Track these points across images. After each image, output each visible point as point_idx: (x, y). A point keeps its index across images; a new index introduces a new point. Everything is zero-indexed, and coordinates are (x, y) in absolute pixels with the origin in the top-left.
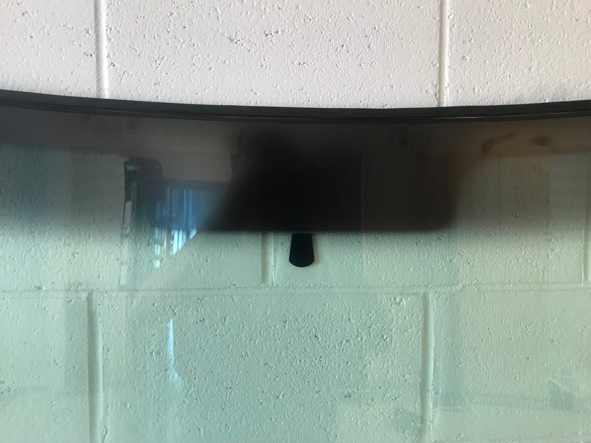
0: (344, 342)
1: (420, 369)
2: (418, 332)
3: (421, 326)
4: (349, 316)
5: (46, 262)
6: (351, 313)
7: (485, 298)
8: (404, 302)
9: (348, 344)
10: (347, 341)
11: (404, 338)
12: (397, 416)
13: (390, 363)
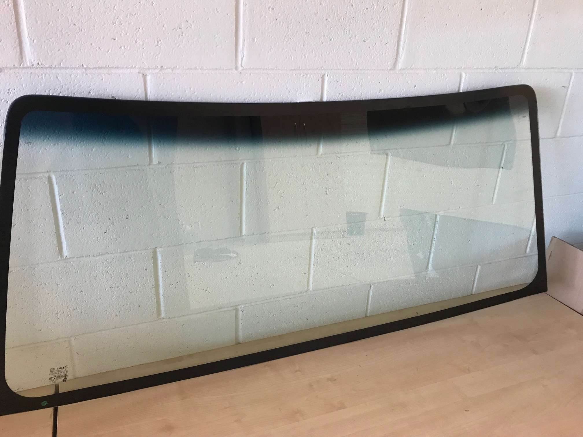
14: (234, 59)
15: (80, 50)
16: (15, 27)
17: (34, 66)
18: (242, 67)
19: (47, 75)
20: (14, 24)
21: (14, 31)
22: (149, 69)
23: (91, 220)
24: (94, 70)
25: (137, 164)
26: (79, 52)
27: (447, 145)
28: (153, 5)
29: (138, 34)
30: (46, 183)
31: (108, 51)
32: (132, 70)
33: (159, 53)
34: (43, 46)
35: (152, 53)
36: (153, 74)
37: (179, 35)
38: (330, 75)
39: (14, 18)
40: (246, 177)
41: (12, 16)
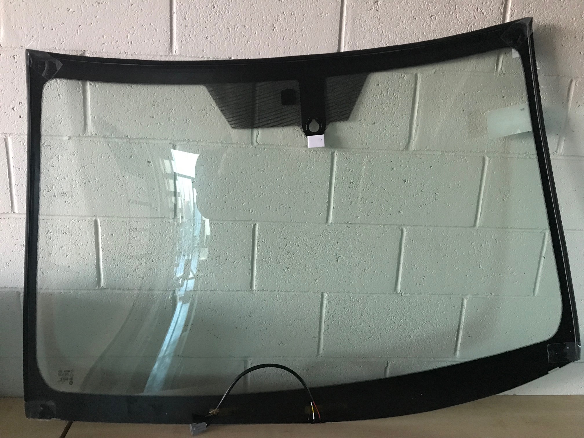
0: (374, 96)
1: (410, 112)
2: (411, 93)
3: (413, 90)
4: (378, 82)
5: (234, 45)
6: (379, 81)
7: (445, 78)
8: (406, 77)
9: (376, 97)
10: (376, 96)
11: (404, 95)
12: (397, 135)
13: (396, 108)
14: (250, 136)
15: (127, 125)
16: (83, 108)
17: (93, 136)
18: (257, 142)
19: (101, 143)
20: (82, 105)
21: (81, 110)
22: (178, 140)
23: (124, 259)
24: (136, 140)
25: (164, 217)
26: (126, 127)
27: (471, 227)
28: (184, 92)
29: (171, 113)
30: (93, 225)
31: (148, 126)
32: (165, 141)
33: (187, 129)
34: (101, 121)
35: (181, 129)
36: (182, 145)
37: (204, 116)
38: (340, 152)
39: (82, 101)
40: (258, 237)
41: (81, 99)
